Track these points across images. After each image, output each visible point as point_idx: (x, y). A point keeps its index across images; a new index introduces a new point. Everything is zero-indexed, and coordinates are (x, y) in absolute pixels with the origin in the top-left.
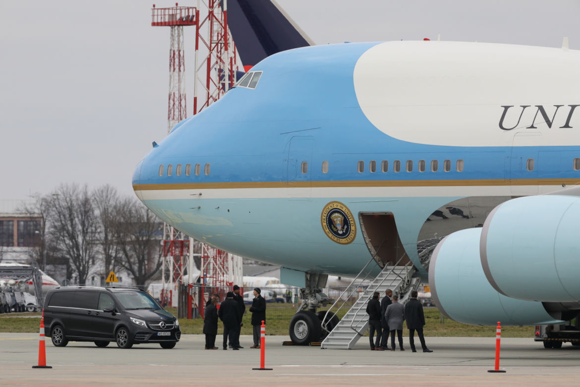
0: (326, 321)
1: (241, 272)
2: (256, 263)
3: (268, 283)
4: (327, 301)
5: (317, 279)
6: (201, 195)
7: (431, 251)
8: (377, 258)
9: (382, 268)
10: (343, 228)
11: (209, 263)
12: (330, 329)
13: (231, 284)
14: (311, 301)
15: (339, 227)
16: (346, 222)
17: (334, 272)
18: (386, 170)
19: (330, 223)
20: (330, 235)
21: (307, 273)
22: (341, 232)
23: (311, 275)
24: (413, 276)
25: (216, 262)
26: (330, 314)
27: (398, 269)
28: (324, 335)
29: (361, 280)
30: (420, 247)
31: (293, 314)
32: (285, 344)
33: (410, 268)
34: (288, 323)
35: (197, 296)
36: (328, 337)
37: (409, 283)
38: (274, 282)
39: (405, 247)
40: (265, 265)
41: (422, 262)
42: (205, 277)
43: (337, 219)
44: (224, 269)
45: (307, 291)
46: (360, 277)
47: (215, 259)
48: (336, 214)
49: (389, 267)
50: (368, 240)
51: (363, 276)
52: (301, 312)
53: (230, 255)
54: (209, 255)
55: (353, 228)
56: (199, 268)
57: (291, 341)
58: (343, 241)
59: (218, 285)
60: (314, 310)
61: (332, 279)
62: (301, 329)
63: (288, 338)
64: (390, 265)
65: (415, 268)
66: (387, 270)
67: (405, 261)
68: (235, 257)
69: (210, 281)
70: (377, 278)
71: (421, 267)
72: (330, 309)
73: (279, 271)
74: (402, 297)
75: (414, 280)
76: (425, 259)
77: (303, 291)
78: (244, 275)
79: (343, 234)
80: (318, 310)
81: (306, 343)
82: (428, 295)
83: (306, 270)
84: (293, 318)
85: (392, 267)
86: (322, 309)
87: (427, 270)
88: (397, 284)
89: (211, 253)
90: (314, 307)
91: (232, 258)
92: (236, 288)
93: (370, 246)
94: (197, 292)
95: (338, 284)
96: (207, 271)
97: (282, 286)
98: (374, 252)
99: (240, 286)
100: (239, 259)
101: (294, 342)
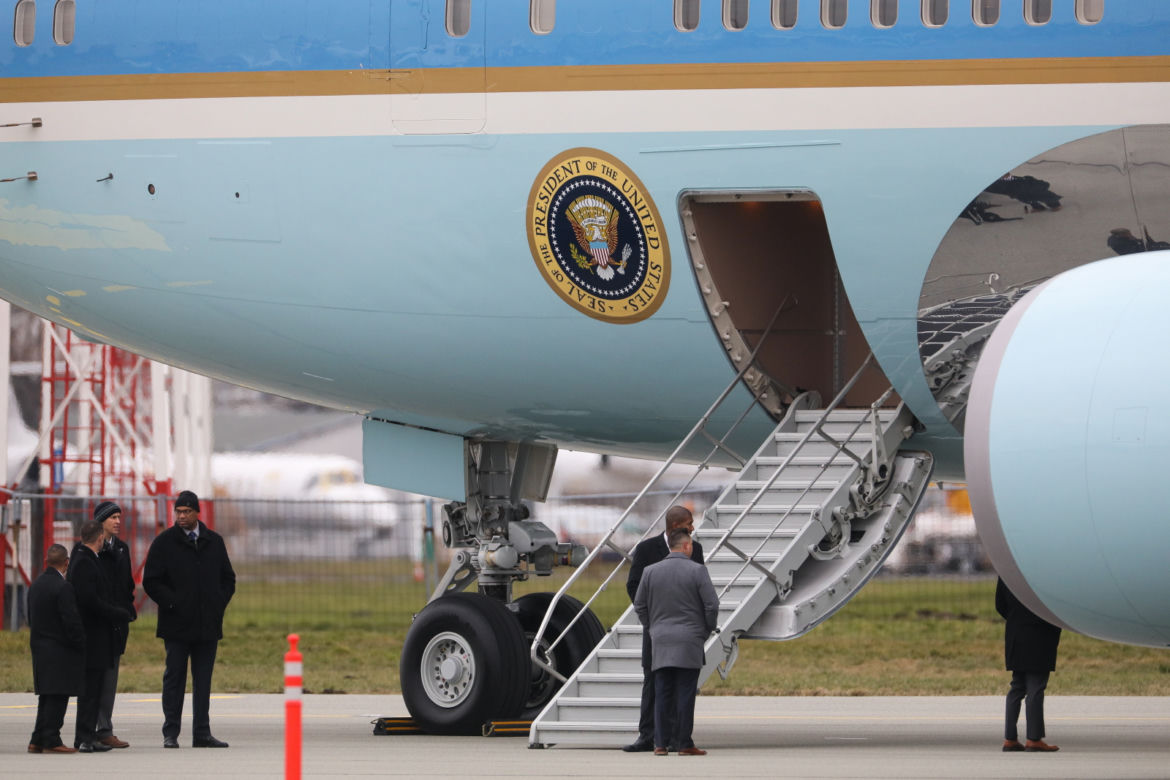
0: (550, 634)
1: (202, 436)
2: (268, 398)
3: (313, 482)
4: (556, 555)
5: (513, 462)
6: (37, 124)
7: (975, 348)
8: (755, 376)
9: (776, 419)
10: (616, 256)
11: (75, 402)
12: (567, 665)
13: (163, 487)
14: (488, 554)
15: (600, 251)
16: (627, 231)
17: (584, 433)
18: (788, 20)
19: (565, 236)
20: (565, 285)
21: (469, 439)
22: (607, 274)
23: (487, 447)
24: (903, 452)
25: (102, 399)
26: (567, 608)
27: (842, 422)
28: (540, 691)
29: (689, 468)
30: (930, 333)
31: (415, 608)
32: (386, 728)
33: (891, 415)
34: (395, 645)
35: (26, 536)
36: (558, 698)
37: (886, 479)
38: (339, 478)
39: (868, 332)
40: (300, 407)
41: (939, 391)
42: (57, 458)
43: (594, 219)
44: (135, 424)
45: (472, 515)
46: (688, 454)
47: (98, 385)
48: (590, 202)
49: (803, 415)
50: (717, 306)
51: (700, 450)
52: (448, 596)
53: (159, 370)
54: (74, 368)
55: (656, 256)
56: (32, 420)
57: (410, 716)
58: (618, 308)
59: (111, 490)
60: (499, 591)
61: (574, 462)
62: (448, 667)
63: (396, 707)
64: (807, 405)
65: (909, 417)
66: (795, 426)
67: (869, 388)
68: (182, 377)
69: (77, 478)
70: (757, 458)
71: (932, 411)
72: (564, 585)
73: (355, 435)
74: (857, 536)
75: (908, 467)
76: (950, 379)
77: (455, 514)
78: (219, 448)
79: (618, 282)
80: (518, 591)
81: (468, 723)
82: (964, 525)
83: (467, 427)
84: (413, 622)
85: (816, 415)
86: (534, 585)
87: (959, 423)
88: (836, 481)
89: (84, 361)
90: (502, 579)
91: (169, 383)
92: (188, 500)
93: (727, 328)
94: (27, 520)
95: (601, 485)
96: (65, 432)
97: (373, 492)
98: (741, 352)
99: (202, 493)
100: (195, 386)
101: (423, 722)
